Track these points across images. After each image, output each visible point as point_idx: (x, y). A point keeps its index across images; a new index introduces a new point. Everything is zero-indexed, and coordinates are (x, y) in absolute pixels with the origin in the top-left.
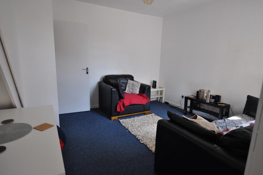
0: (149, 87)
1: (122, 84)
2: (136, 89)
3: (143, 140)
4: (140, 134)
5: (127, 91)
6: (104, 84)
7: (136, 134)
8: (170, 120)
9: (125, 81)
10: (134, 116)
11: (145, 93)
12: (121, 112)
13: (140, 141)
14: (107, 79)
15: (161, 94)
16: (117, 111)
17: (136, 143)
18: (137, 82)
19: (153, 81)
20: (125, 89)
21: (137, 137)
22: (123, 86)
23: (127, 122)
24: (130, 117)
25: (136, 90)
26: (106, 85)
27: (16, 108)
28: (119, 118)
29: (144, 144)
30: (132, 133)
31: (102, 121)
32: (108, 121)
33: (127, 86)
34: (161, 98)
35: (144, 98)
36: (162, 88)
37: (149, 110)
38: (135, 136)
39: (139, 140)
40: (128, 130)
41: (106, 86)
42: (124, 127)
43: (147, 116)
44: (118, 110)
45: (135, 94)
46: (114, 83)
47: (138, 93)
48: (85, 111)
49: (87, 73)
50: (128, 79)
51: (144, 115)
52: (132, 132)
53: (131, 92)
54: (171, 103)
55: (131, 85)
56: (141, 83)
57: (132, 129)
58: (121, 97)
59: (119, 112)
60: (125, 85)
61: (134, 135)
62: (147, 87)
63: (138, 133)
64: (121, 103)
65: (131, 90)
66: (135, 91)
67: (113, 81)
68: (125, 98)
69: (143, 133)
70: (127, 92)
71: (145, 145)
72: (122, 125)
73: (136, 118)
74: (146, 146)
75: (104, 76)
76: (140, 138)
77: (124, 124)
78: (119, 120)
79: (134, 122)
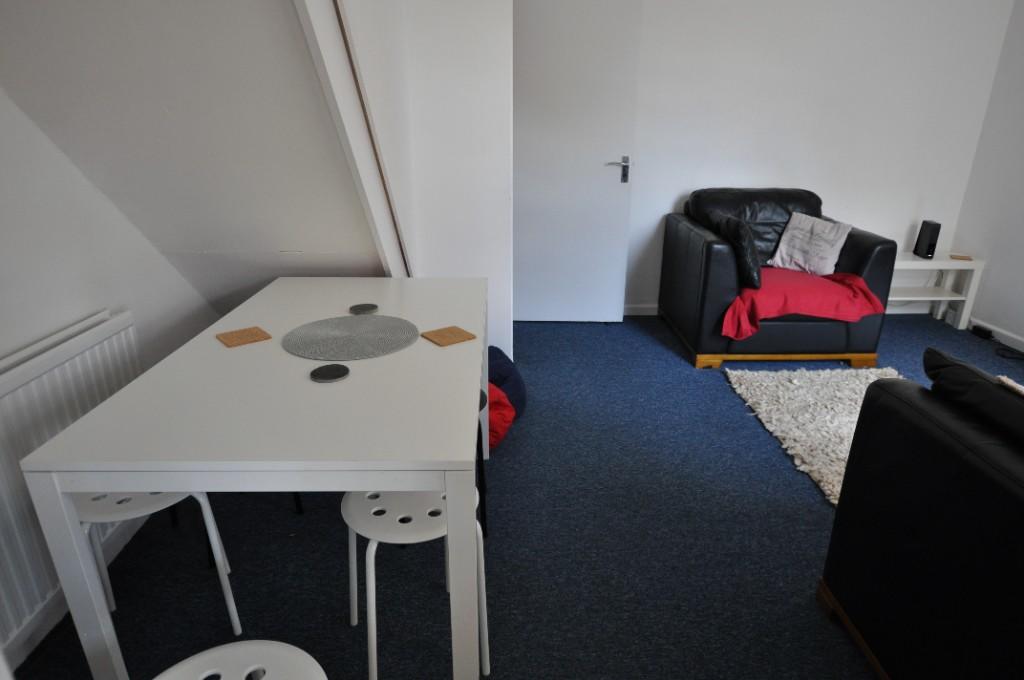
0: (890, 248)
1: (761, 229)
2: (821, 254)
3: (808, 459)
4: (804, 435)
5: (782, 259)
6: (685, 225)
7: (784, 435)
8: (933, 386)
9: (779, 219)
10: (792, 365)
11: (865, 273)
12: (741, 339)
13: (797, 462)
14: (700, 207)
15: (958, 288)
16: (723, 334)
17: (774, 465)
18: (832, 224)
19: (925, 224)
20: (772, 249)
21: (784, 446)
22: (769, 236)
23: (756, 385)
24: (774, 366)
25: (822, 258)
26: (692, 227)
27: (390, 276)
28: (726, 362)
29: (810, 477)
30: (768, 426)
31: (661, 366)
32: (681, 367)
33: (785, 238)
34: (955, 307)
35: (855, 292)
36: (968, 259)
37: (873, 351)
38: (778, 441)
39: (792, 458)
40: (753, 411)
41: (692, 230)
42: (741, 402)
43: (857, 375)
44: (728, 330)
45: (813, 274)
46: (724, 221)
47: (830, 269)
48: (605, 323)
49: (625, 177)
50: (794, 211)
51: (844, 368)
52: (770, 422)
53: (796, 264)
54: (1003, 335)
55: (804, 235)
56: (853, 229)
57: (770, 411)
58: (745, 282)
59: (731, 339)
60: (776, 231)
61: (776, 437)
62: (878, 248)
63: (795, 430)
64: (741, 307)
65: (799, 258)
66: (816, 259)
67: (721, 215)
68: (763, 286)
69: (819, 436)
70: (781, 265)
71: (812, 480)
72: (735, 392)
73: (801, 377)
74: (816, 485)
75: (691, 192)
76: (796, 449)
77: (743, 387)
78: (727, 370)
79: (788, 389)
